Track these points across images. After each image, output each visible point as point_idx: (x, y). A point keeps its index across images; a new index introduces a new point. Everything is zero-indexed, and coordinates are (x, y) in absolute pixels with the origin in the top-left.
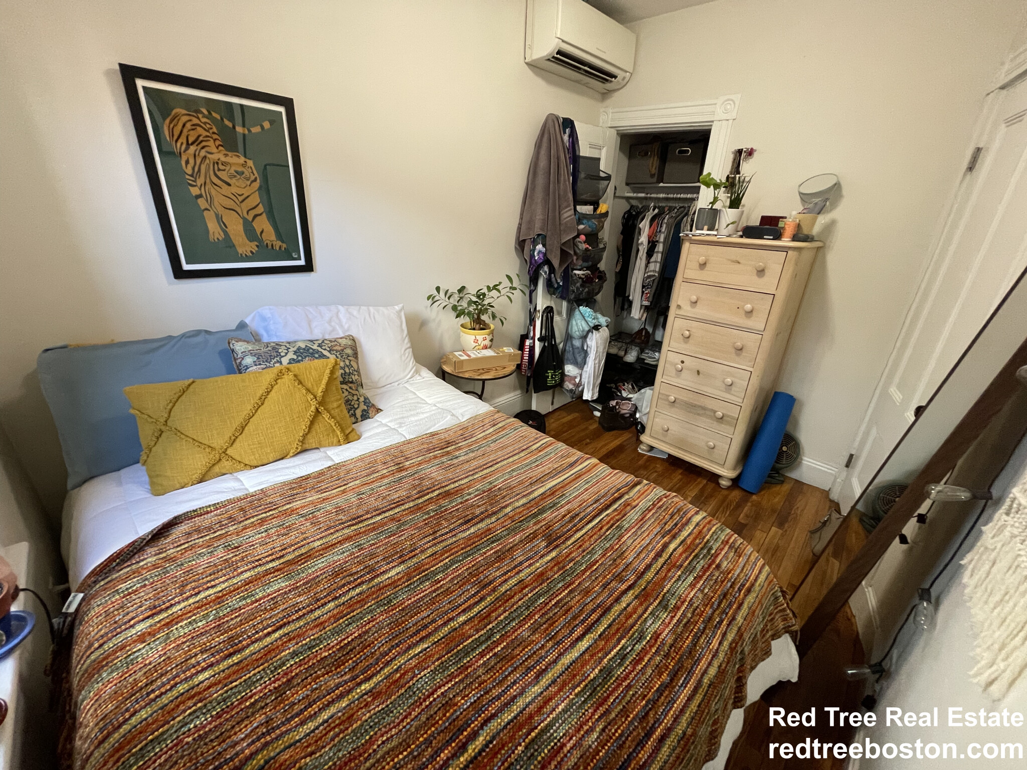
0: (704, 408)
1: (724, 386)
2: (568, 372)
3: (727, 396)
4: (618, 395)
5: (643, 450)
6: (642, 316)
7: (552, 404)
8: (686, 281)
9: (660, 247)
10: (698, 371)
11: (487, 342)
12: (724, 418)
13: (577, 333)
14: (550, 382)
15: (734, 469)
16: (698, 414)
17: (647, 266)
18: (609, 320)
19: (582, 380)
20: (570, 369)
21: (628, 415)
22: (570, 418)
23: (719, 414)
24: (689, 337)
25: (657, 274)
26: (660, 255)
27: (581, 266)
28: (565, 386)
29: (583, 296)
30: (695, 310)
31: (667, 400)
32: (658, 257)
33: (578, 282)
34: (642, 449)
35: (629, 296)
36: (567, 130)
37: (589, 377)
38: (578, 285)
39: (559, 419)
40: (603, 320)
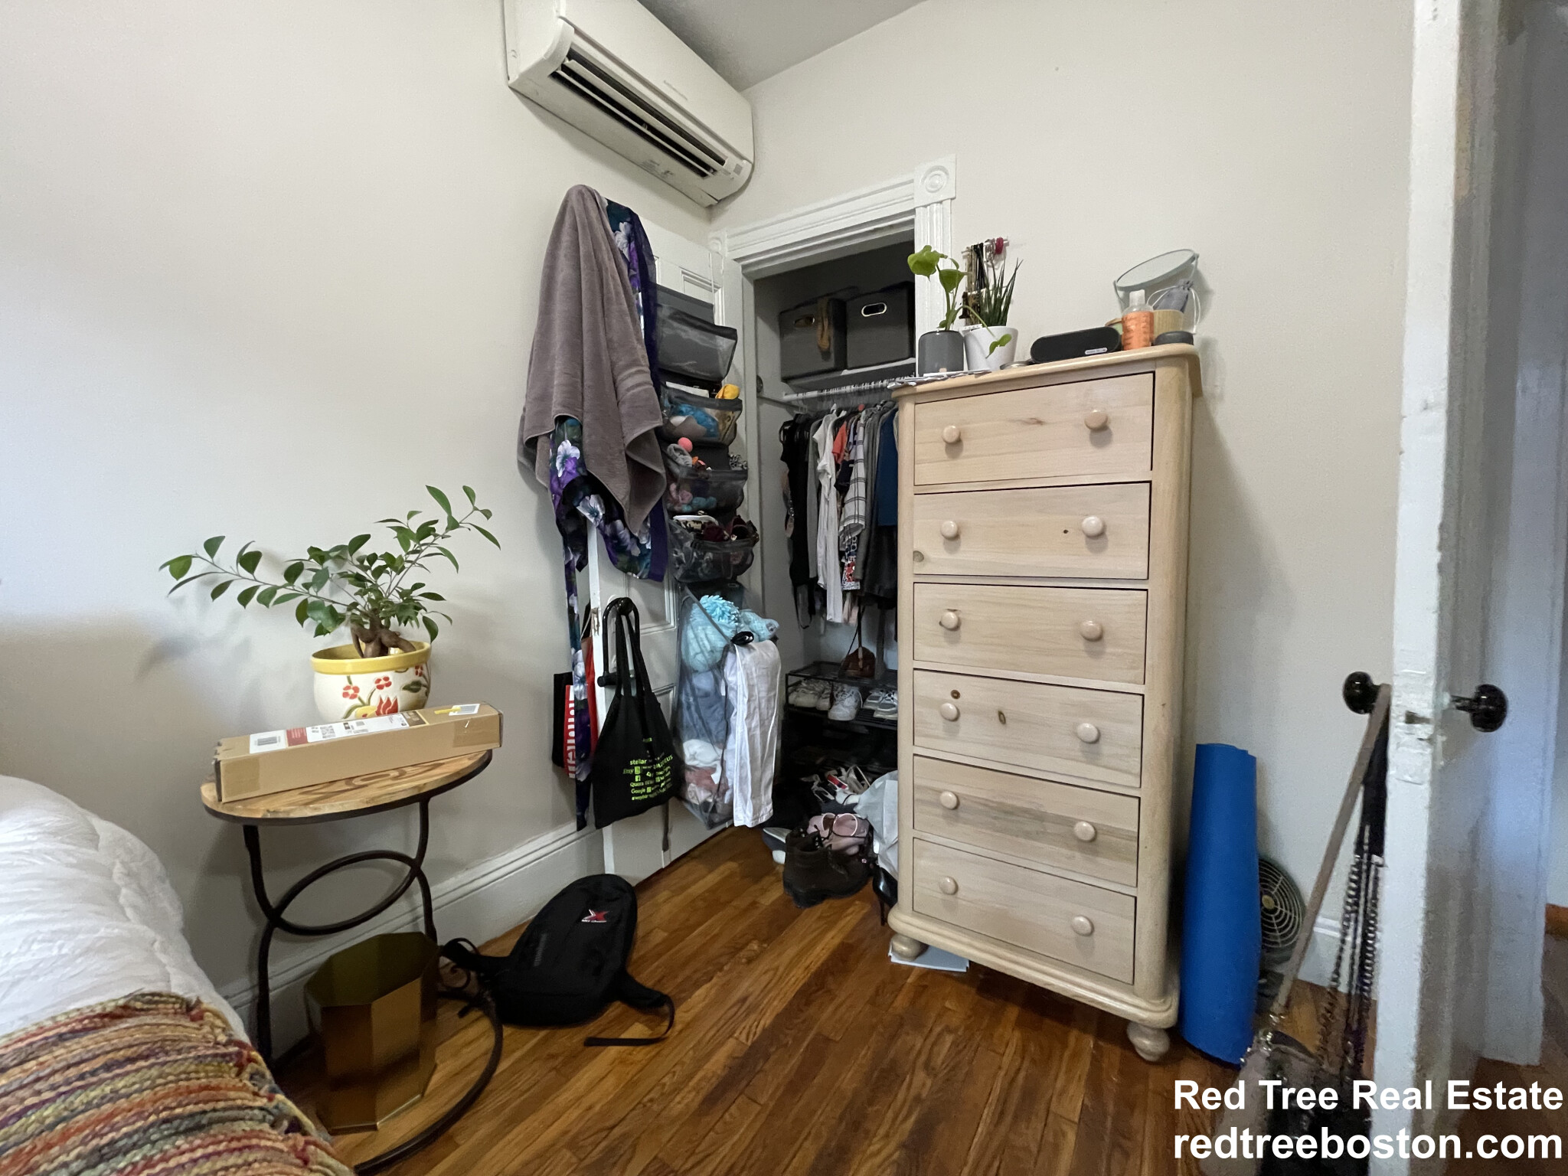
0: (1040, 817)
1: (1077, 745)
2: (694, 758)
3: (1095, 774)
4: (827, 800)
5: (901, 955)
6: (850, 615)
7: (666, 846)
8: (923, 491)
9: (860, 471)
10: (1000, 713)
11: (395, 693)
12: (1100, 838)
13: (700, 657)
14: (639, 790)
15: (1164, 993)
16: (1028, 835)
17: (840, 513)
18: (776, 624)
19: (728, 774)
20: (696, 751)
21: (854, 850)
22: (712, 879)
23: (1084, 828)
24: (957, 628)
25: (862, 523)
26: (862, 486)
27: (690, 504)
28: (690, 796)
29: (704, 570)
30: (959, 556)
31: (938, 804)
32: (858, 489)
33: (687, 539)
34: (898, 955)
35: (817, 578)
36: (622, 226)
37: (742, 767)
38: (688, 544)
39: (684, 888)
40: (759, 625)
